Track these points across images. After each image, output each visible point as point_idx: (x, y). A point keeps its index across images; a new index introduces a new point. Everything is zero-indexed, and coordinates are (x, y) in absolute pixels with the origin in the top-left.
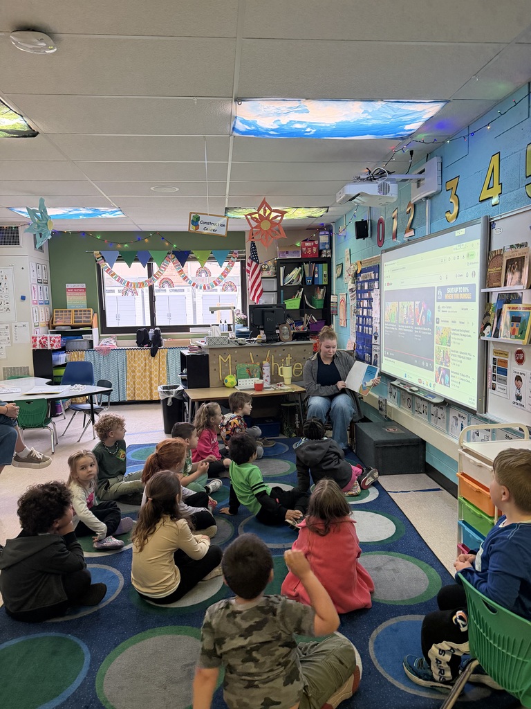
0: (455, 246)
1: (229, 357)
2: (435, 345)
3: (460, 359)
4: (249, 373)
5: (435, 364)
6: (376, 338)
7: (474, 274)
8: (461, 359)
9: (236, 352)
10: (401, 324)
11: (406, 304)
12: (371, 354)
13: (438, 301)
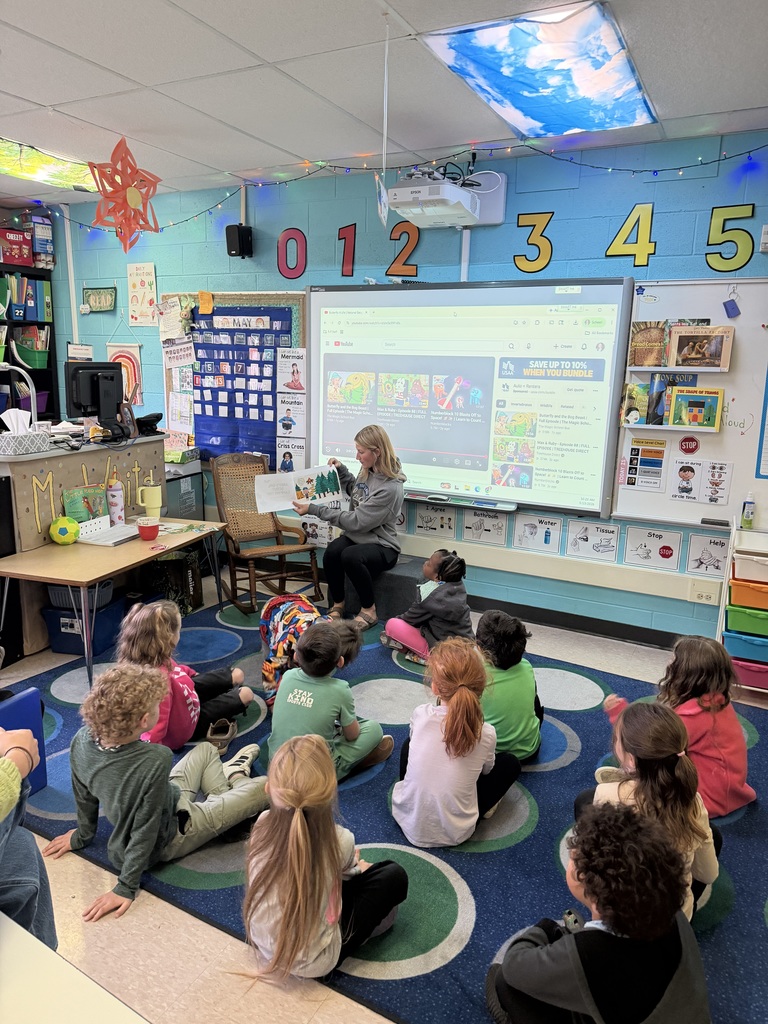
0: (554, 307)
1: (50, 478)
2: (492, 436)
3: (560, 453)
4: (89, 509)
5: (491, 461)
6: (287, 427)
7: (601, 347)
8: (563, 452)
9: (60, 465)
10: (382, 407)
11: (402, 379)
12: (273, 454)
13: (500, 376)
